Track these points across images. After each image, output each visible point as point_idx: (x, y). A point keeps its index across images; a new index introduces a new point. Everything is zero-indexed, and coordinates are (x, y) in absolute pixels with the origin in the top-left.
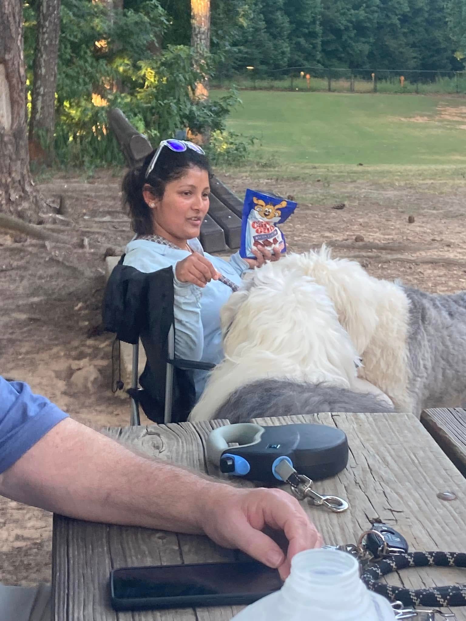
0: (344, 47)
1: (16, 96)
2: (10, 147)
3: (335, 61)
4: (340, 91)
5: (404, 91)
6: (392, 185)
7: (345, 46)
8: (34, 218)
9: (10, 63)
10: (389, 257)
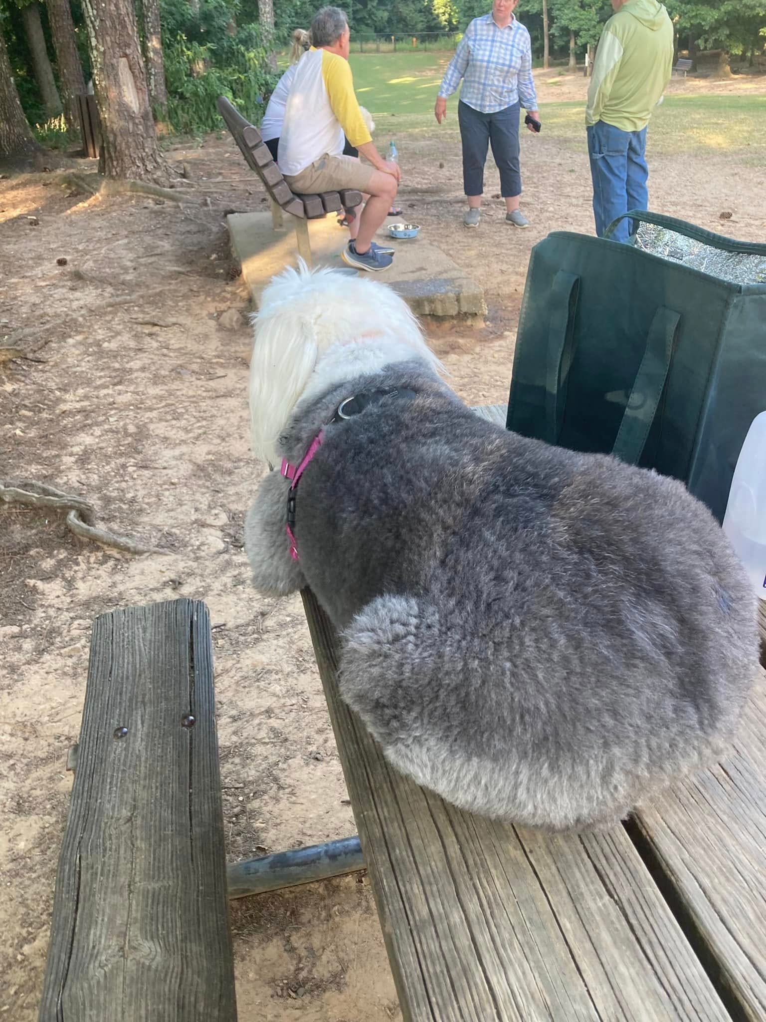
0: (370, 16)
1: (139, 84)
2: (141, 127)
3: (364, 27)
4: (370, 51)
5: (417, 50)
6: (424, 137)
7: (371, 14)
8: (167, 184)
9: (131, 57)
10: (431, 199)
